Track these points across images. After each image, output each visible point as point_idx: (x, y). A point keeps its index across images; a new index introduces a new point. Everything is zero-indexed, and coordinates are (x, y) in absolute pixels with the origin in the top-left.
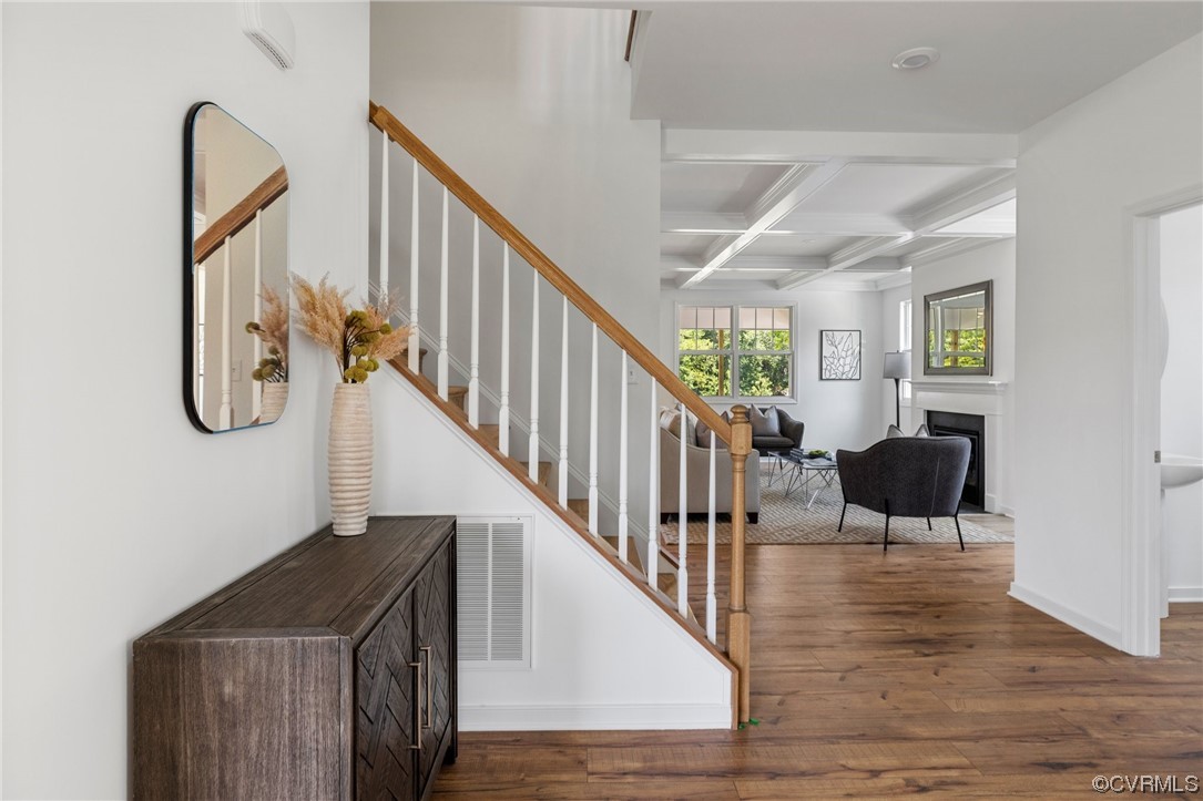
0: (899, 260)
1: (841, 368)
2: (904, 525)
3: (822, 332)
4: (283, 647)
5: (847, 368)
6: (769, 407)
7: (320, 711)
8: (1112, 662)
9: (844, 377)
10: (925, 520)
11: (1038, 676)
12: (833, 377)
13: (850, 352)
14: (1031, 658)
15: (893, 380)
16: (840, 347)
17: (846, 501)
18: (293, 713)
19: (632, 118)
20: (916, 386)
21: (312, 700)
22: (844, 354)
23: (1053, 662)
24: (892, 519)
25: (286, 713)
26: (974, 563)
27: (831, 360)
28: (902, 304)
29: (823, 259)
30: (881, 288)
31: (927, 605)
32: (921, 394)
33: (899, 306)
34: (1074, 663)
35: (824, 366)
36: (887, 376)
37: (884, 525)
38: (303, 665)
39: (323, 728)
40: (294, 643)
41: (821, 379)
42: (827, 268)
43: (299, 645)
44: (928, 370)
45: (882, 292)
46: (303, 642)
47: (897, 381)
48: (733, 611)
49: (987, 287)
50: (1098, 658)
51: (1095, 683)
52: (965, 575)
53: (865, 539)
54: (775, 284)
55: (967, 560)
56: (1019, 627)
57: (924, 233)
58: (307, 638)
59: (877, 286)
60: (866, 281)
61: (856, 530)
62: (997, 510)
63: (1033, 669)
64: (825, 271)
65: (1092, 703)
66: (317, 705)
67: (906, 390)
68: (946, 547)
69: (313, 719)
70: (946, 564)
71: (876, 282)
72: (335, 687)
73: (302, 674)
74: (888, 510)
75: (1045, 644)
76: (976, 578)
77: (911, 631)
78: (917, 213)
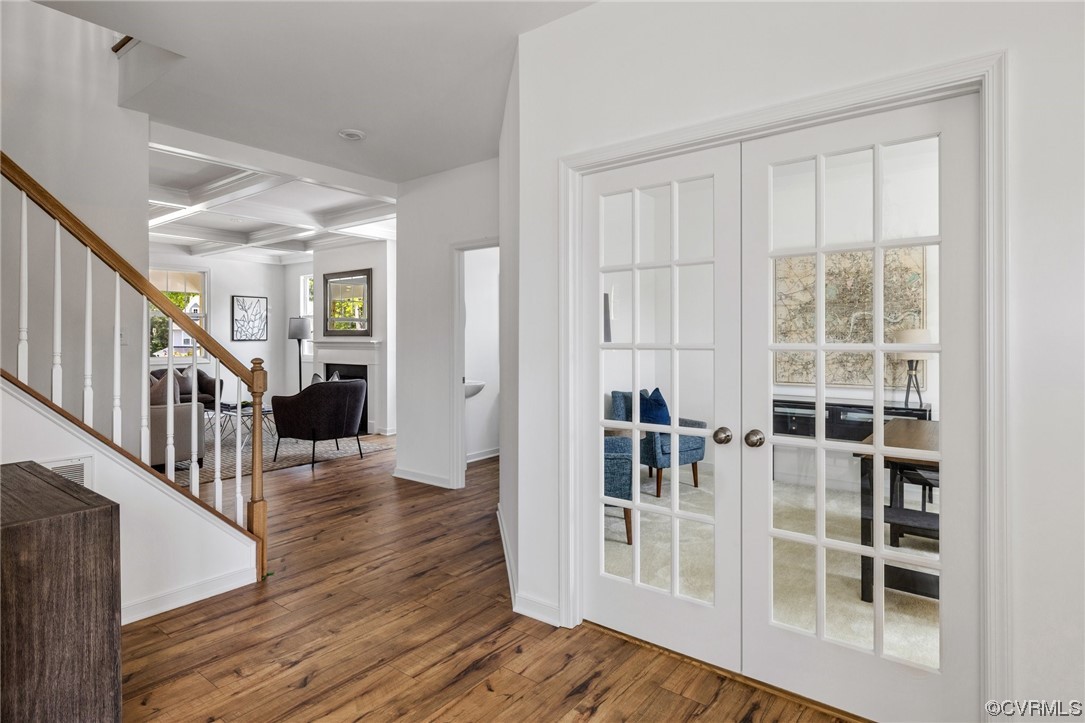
0: (305, 244)
1: (250, 330)
2: (325, 447)
3: (233, 297)
4: (69, 519)
5: (256, 330)
6: (186, 366)
7: (98, 556)
8: (446, 494)
9: (253, 338)
10: (334, 440)
11: (416, 508)
12: (244, 338)
13: (258, 317)
14: (412, 502)
15: (296, 341)
16: (250, 312)
17: (280, 437)
18: (77, 562)
19: (120, 106)
20: (318, 345)
21: (91, 550)
22: (253, 318)
23: (422, 501)
24: (318, 443)
25: (72, 563)
26: (370, 464)
27: (242, 323)
28: (302, 278)
29: (244, 236)
30: (284, 263)
31: (351, 491)
32: (322, 352)
33: (299, 280)
34: (432, 499)
35: (235, 329)
36: (291, 337)
37: (311, 452)
38: (85, 528)
39: (101, 566)
40: (78, 515)
41: (233, 339)
42: (247, 243)
43: (82, 516)
44: (327, 333)
45: (284, 266)
46: (85, 514)
47: (299, 341)
48: (256, 502)
49: (368, 273)
50: (440, 494)
51: (441, 505)
52: (367, 472)
53: (296, 463)
54: (189, 249)
55: (366, 463)
56: (403, 490)
57: (331, 230)
58: (87, 511)
59: (281, 261)
60: (273, 256)
61: (287, 458)
62: (376, 432)
63: (413, 507)
64: (244, 245)
65: (441, 513)
66: (95, 552)
67: (307, 347)
68: (352, 458)
69: (92, 563)
70: (355, 468)
71: (280, 258)
72: (109, 538)
73: (83, 536)
74: (315, 437)
75: (416, 495)
76: (374, 472)
77: (346, 506)
78: (327, 216)
